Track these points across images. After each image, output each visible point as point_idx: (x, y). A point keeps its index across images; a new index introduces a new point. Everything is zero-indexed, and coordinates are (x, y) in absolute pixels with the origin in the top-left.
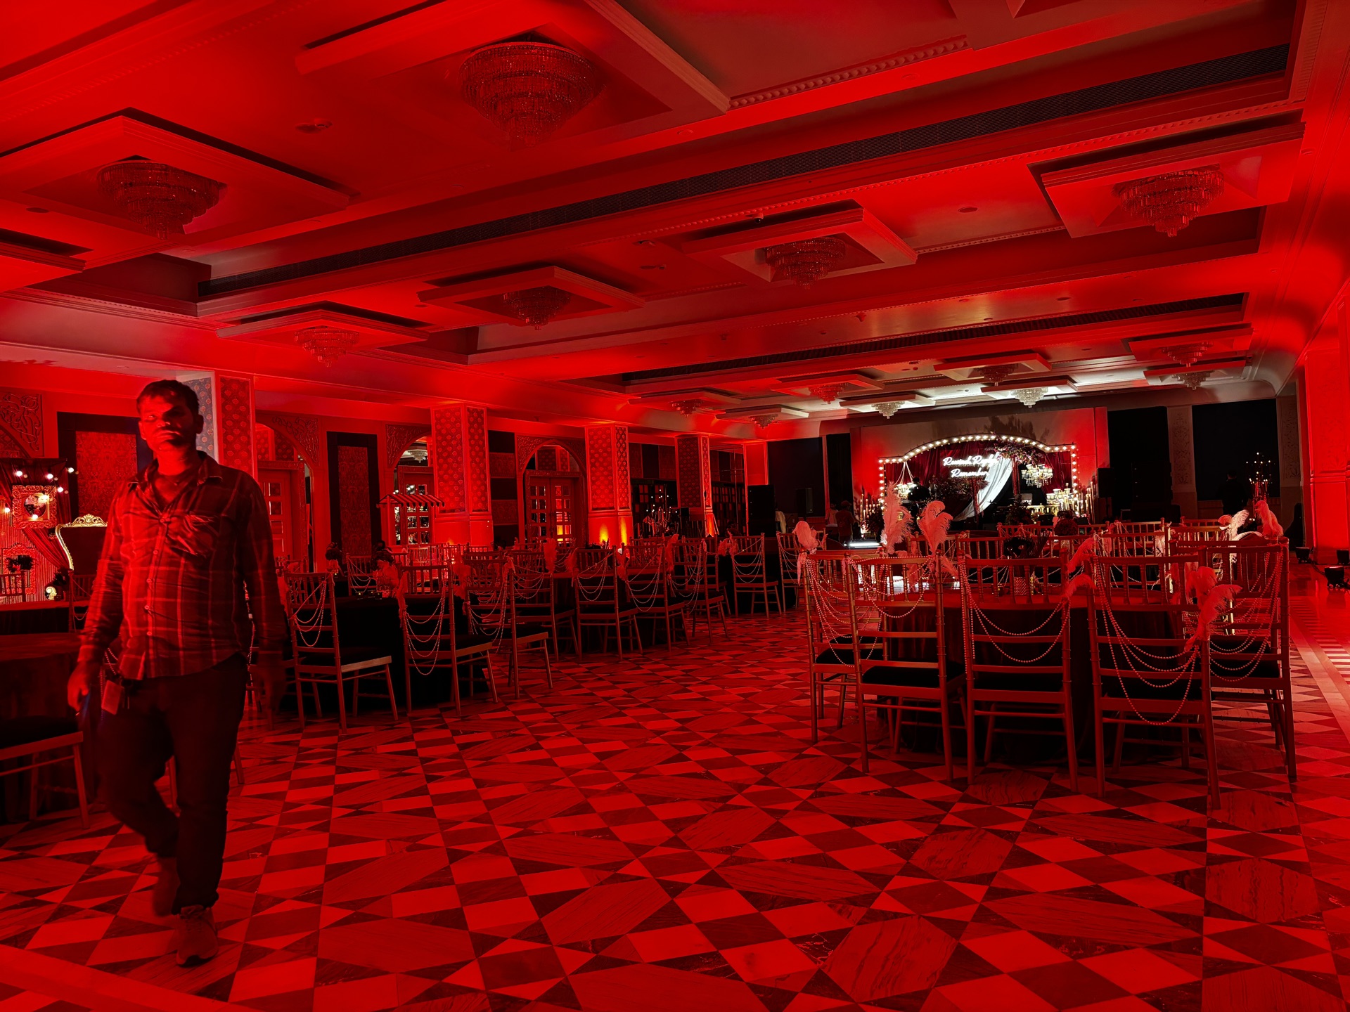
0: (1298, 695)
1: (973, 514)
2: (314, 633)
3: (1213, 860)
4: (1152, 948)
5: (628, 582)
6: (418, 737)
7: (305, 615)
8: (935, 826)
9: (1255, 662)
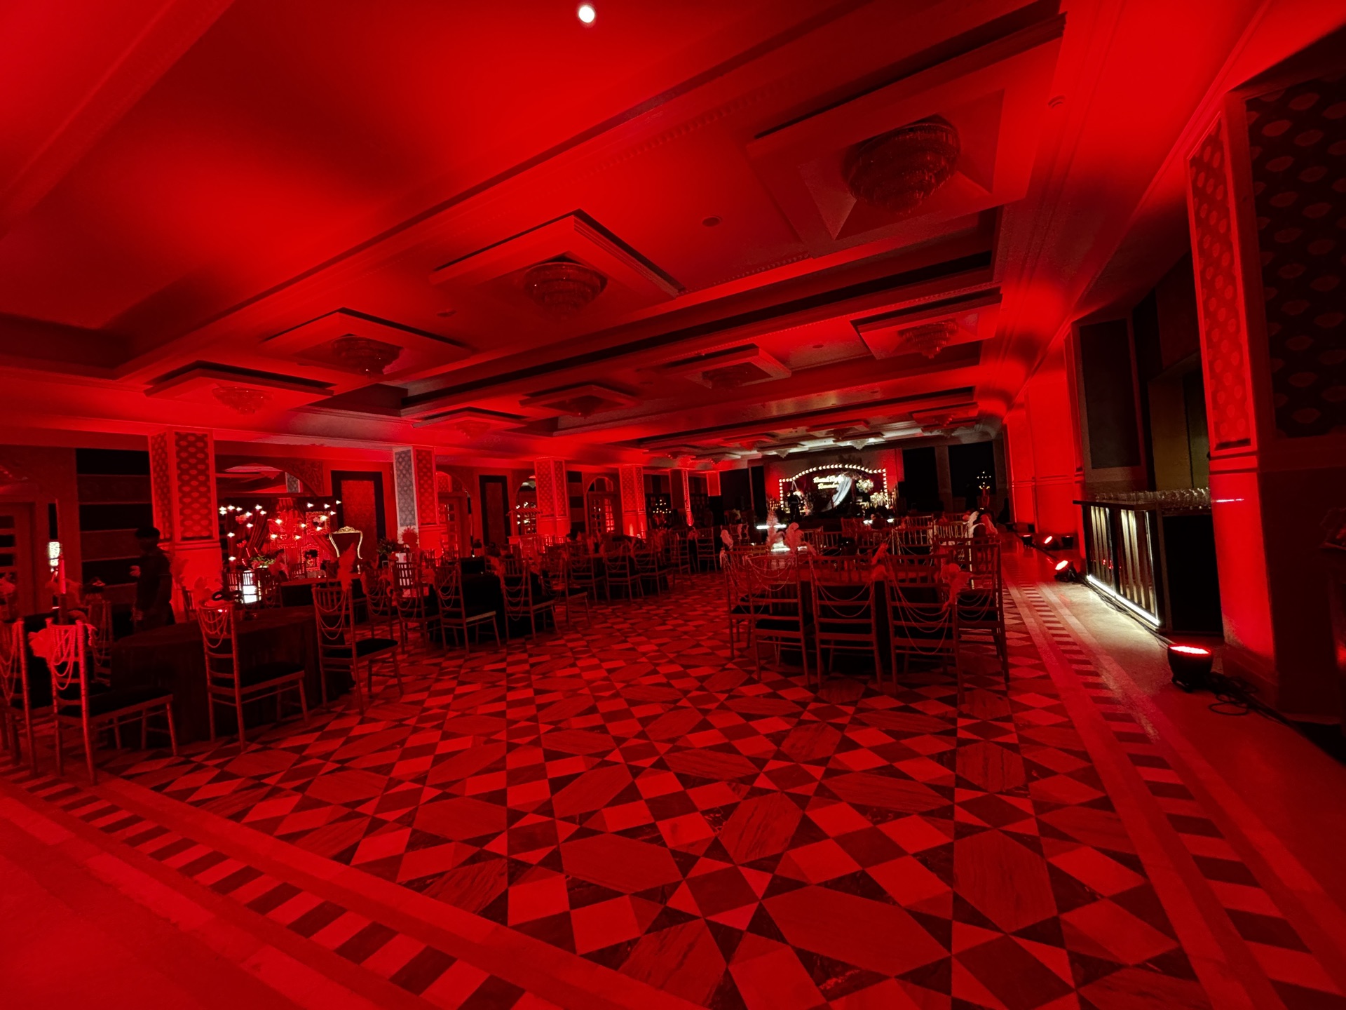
0: (1009, 620)
1: (831, 508)
2: (450, 600)
3: (963, 743)
4: (923, 814)
5: (635, 559)
6: (510, 659)
7: (445, 590)
8: (796, 720)
9: (984, 612)
